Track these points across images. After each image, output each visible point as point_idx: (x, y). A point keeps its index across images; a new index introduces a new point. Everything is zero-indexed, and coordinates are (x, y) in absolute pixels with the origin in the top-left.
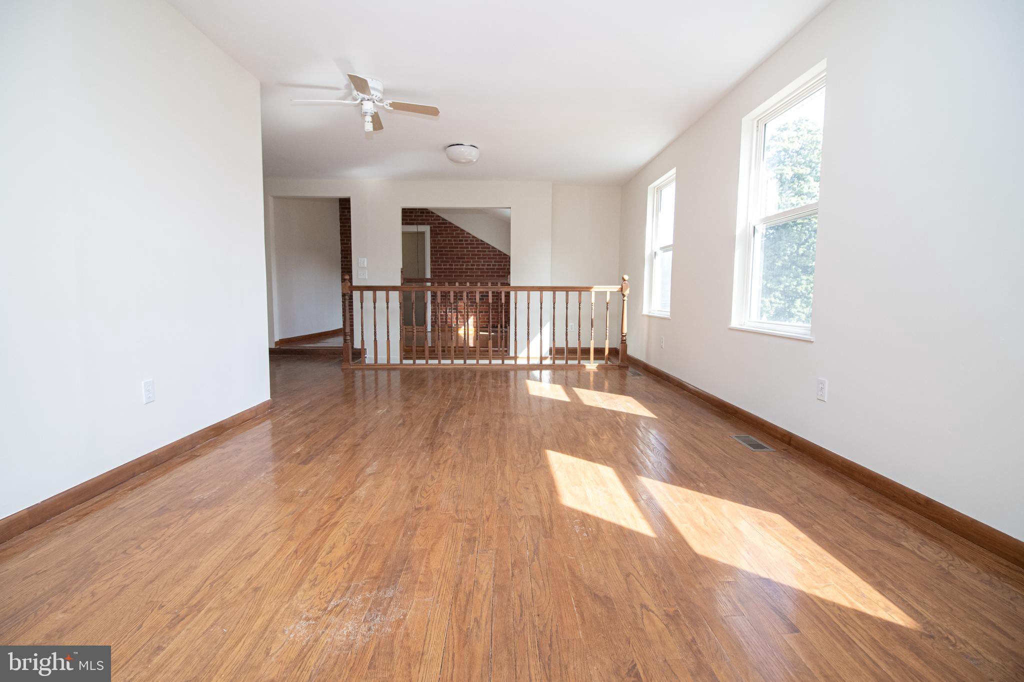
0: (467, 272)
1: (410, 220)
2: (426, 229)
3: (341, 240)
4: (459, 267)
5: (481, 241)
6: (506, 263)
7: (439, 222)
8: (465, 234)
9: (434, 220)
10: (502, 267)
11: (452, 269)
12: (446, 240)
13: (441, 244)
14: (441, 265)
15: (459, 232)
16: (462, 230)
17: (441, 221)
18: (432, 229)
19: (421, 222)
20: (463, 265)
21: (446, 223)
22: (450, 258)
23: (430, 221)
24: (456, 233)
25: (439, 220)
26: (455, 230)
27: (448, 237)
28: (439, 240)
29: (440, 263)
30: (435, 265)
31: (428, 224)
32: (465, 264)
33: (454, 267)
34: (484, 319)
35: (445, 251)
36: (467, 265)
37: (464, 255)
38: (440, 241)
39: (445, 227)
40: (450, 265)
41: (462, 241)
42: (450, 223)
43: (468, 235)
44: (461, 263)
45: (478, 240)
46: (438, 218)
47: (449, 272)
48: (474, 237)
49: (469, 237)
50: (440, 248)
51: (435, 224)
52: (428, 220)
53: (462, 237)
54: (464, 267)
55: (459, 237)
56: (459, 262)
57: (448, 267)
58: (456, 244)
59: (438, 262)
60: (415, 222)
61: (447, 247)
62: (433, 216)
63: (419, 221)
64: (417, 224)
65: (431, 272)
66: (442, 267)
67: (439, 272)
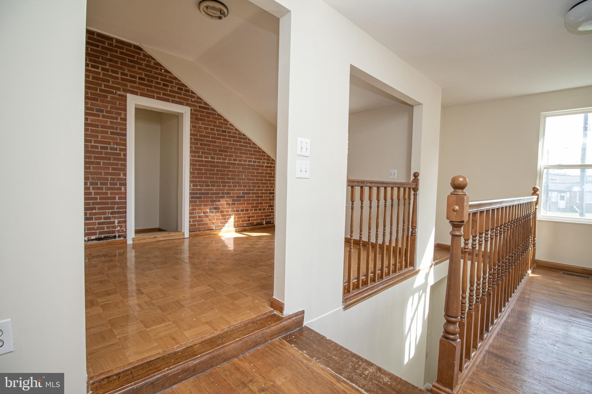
0: (230, 167)
1: (164, 94)
2: (185, 111)
4: (221, 161)
5: (244, 135)
6: (264, 161)
7: (200, 105)
8: (228, 125)
9: (195, 101)
10: (261, 164)
11: (214, 162)
12: (207, 129)
13: (202, 132)
14: (202, 157)
15: (222, 121)
16: (225, 120)
17: (202, 105)
18: (193, 112)
19: (178, 100)
20: (225, 159)
21: (208, 109)
22: (213, 150)
23: (190, 102)
24: (219, 123)
25: (201, 103)
26: (219, 119)
27: (211, 125)
28: (200, 127)
29: (200, 154)
30: (195, 156)
31: (188, 105)
32: (227, 158)
33: (216, 160)
34: (245, 217)
35: (207, 141)
36: (230, 160)
37: (227, 148)
38: (202, 129)
39: (207, 113)
40: (212, 158)
41: (225, 132)
43: (231, 127)
44: (224, 157)
45: (240, 134)
46: (199, 100)
47: (211, 166)
48: (236, 130)
49: (232, 129)
50: (200, 136)
51: (196, 107)
52: (188, 100)
53: (225, 128)
54: (227, 161)
55: (222, 127)
56: (222, 155)
57: (210, 160)
58: (218, 135)
59: (198, 152)
60: (171, 99)
61: (209, 137)
62: (194, 97)
63: (176, 99)
64: (173, 102)
65: (191, 164)
66: (203, 159)
67: (199, 165)
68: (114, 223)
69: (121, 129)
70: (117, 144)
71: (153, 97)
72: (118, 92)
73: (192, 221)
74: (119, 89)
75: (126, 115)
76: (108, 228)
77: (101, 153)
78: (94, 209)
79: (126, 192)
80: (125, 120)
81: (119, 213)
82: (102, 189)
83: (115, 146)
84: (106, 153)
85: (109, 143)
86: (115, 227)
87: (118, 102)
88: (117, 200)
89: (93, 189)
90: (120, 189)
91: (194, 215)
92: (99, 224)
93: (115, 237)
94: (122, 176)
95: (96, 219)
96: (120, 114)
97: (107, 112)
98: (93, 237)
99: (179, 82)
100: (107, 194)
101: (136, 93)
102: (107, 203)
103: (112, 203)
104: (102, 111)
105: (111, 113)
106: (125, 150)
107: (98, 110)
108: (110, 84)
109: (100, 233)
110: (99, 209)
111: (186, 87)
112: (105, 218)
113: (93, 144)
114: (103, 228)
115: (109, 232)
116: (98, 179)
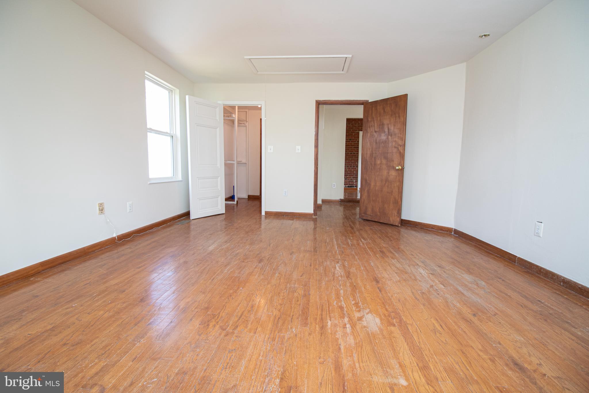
68: (353, 181)
69: (357, 146)
70: (356, 151)
72: (357, 132)
74: (356, 130)
75: (359, 140)
76: (352, 183)
77: (350, 155)
78: (347, 175)
79: (358, 170)
80: (358, 142)
81: (355, 178)
82: (350, 168)
83: (355, 152)
84: (352, 155)
85: (353, 151)
86: (354, 183)
87: (356, 135)
88: (355, 173)
89: (348, 168)
90: (356, 168)
92: (349, 181)
93: (354, 187)
94: (357, 164)
95: (348, 179)
96: (357, 140)
97: (353, 140)
98: (347, 186)
100: (351, 170)
102: (351, 174)
103: (353, 174)
104: (351, 140)
105: (354, 140)
106: (358, 153)
107: (350, 140)
108: (354, 129)
109: (349, 185)
110: (349, 176)
112: (351, 179)
113: (348, 152)
114: (350, 183)
115: (352, 185)
116: (349, 165)
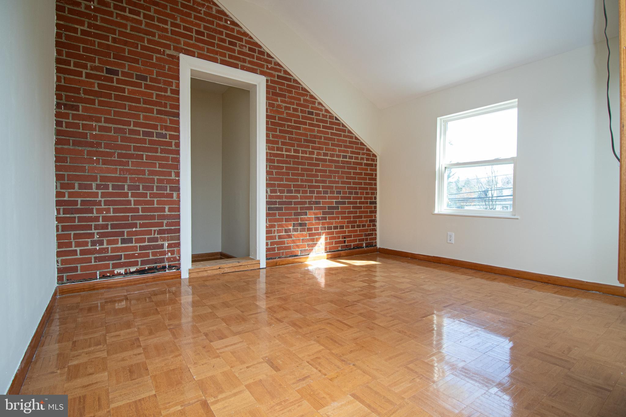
0: (318, 165)
1: (231, 57)
2: (259, 82)
3: (58, 61)
4: (308, 155)
5: (336, 119)
6: (363, 156)
7: (279, 74)
8: (316, 104)
9: (272, 69)
10: (359, 161)
11: (297, 157)
12: (289, 108)
13: (282, 113)
14: (281, 150)
15: (308, 98)
16: (312, 97)
17: (282, 74)
18: (269, 83)
19: (249, 66)
20: (312, 153)
21: (289, 80)
22: (296, 140)
23: (265, 70)
24: (304, 100)
25: (280, 71)
27: (293, 104)
28: (279, 106)
29: (280, 146)
31: (262, 73)
32: (316, 151)
33: (300, 155)
34: (339, 237)
35: (289, 126)
36: (318, 154)
37: (315, 137)
38: (281, 108)
39: (288, 86)
40: (296, 151)
41: (311, 113)
42: (296, 81)
43: (320, 107)
44: (310, 150)
45: (331, 117)
46: (278, 67)
47: (294, 163)
48: (327, 111)
49: (321, 110)
50: (280, 119)
51: (274, 76)
52: (262, 66)
53: (312, 108)
54: (315, 156)
55: (307, 107)
56: (308, 147)
57: (292, 154)
58: (303, 117)
59: (277, 143)
60: (240, 63)
61: (290, 121)
62: (270, 62)
63: (247, 65)
64: (243, 68)
65: (267, 160)
66: (284, 153)
67: (279, 162)
68: (162, 246)
69: (172, 107)
70: (167, 128)
71: (215, 60)
72: (168, 52)
73: (269, 244)
74: (168, 47)
75: (178, 85)
76: (154, 254)
77: (144, 141)
78: (135, 225)
79: (179, 201)
80: (177, 92)
81: (169, 231)
82: (145, 195)
83: (164, 132)
84: (151, 142)
85: (155, 127)
86: (164, 253)
87: (167, 67)
88: (167, 213)
89: (133, 195)
90: (171, 196)
91: (273, 235)
92: (142, 248)
93: (164, 268)
94: (173, 177)
95: (137, 241)
96: (170, 84)
97: (152, 80)
98: (133, 269)
99: (251, 40)
100: (152, 203)
101: (192, 54)
102: (153, 217)
103: (160, 217)
104: (145, 79)
105: (159, 82)
106: (178, 137)
107: (138, 77)
108: (156, 38)
109: (143, 263)
110: (142, 226)
111: (260, 47)
112: (150, 240)
113: (132, 127)
114: (147, 255)
115: (155, 261)
116: (140, 180)
